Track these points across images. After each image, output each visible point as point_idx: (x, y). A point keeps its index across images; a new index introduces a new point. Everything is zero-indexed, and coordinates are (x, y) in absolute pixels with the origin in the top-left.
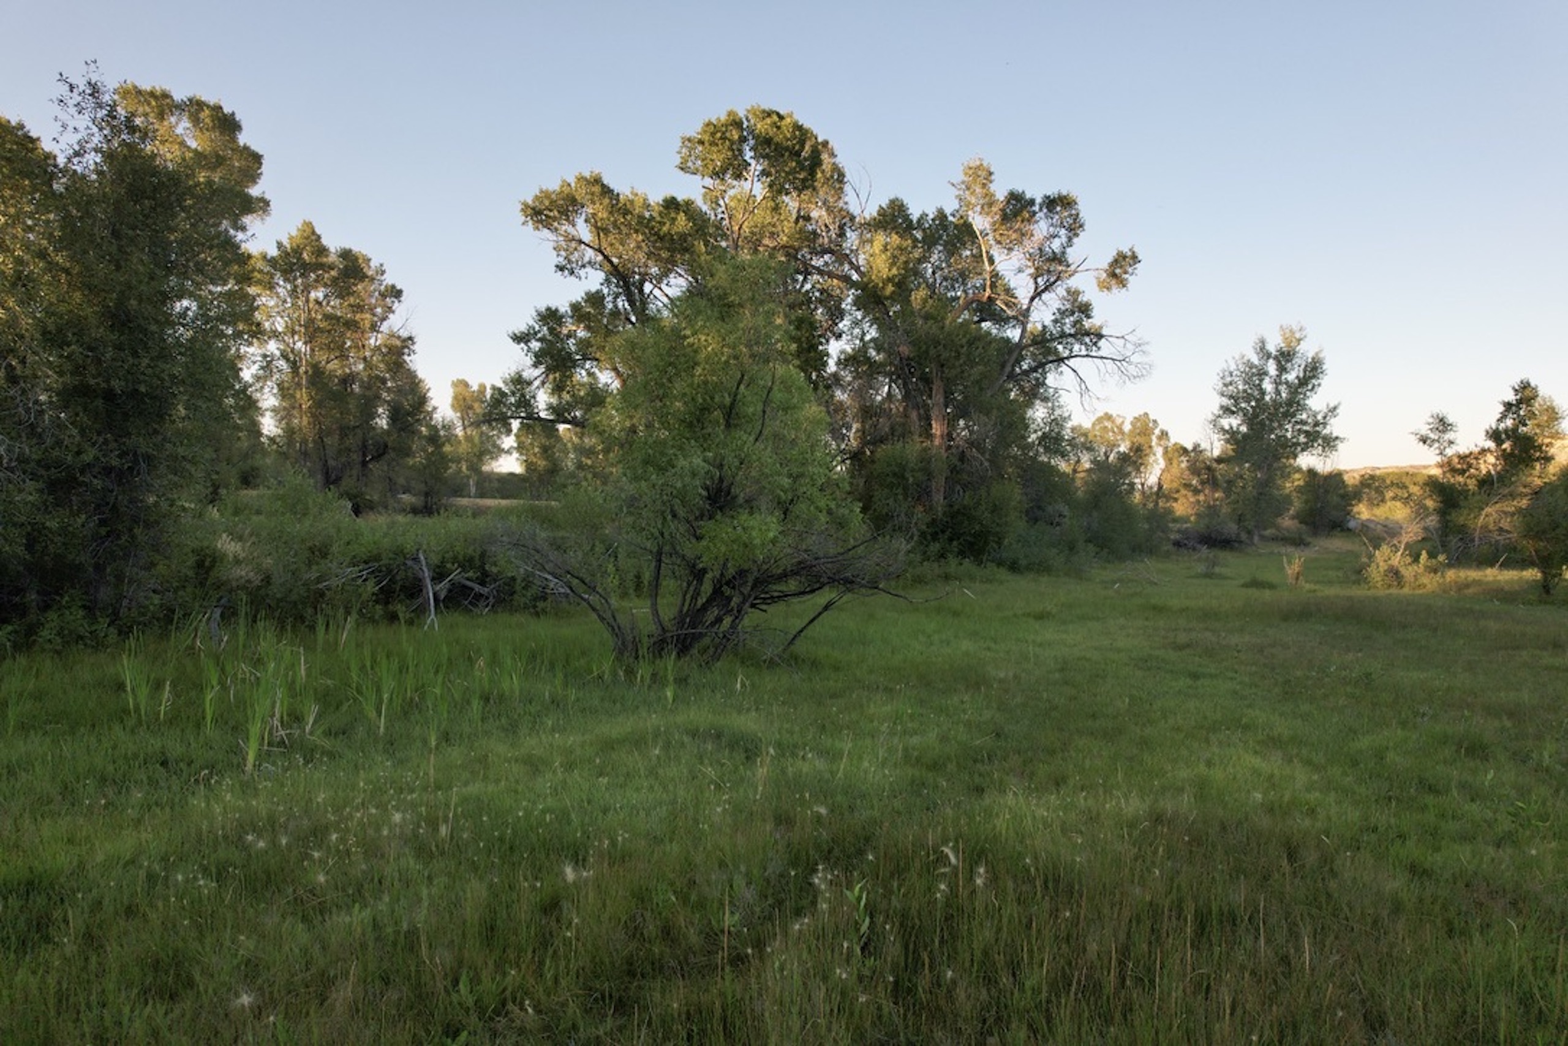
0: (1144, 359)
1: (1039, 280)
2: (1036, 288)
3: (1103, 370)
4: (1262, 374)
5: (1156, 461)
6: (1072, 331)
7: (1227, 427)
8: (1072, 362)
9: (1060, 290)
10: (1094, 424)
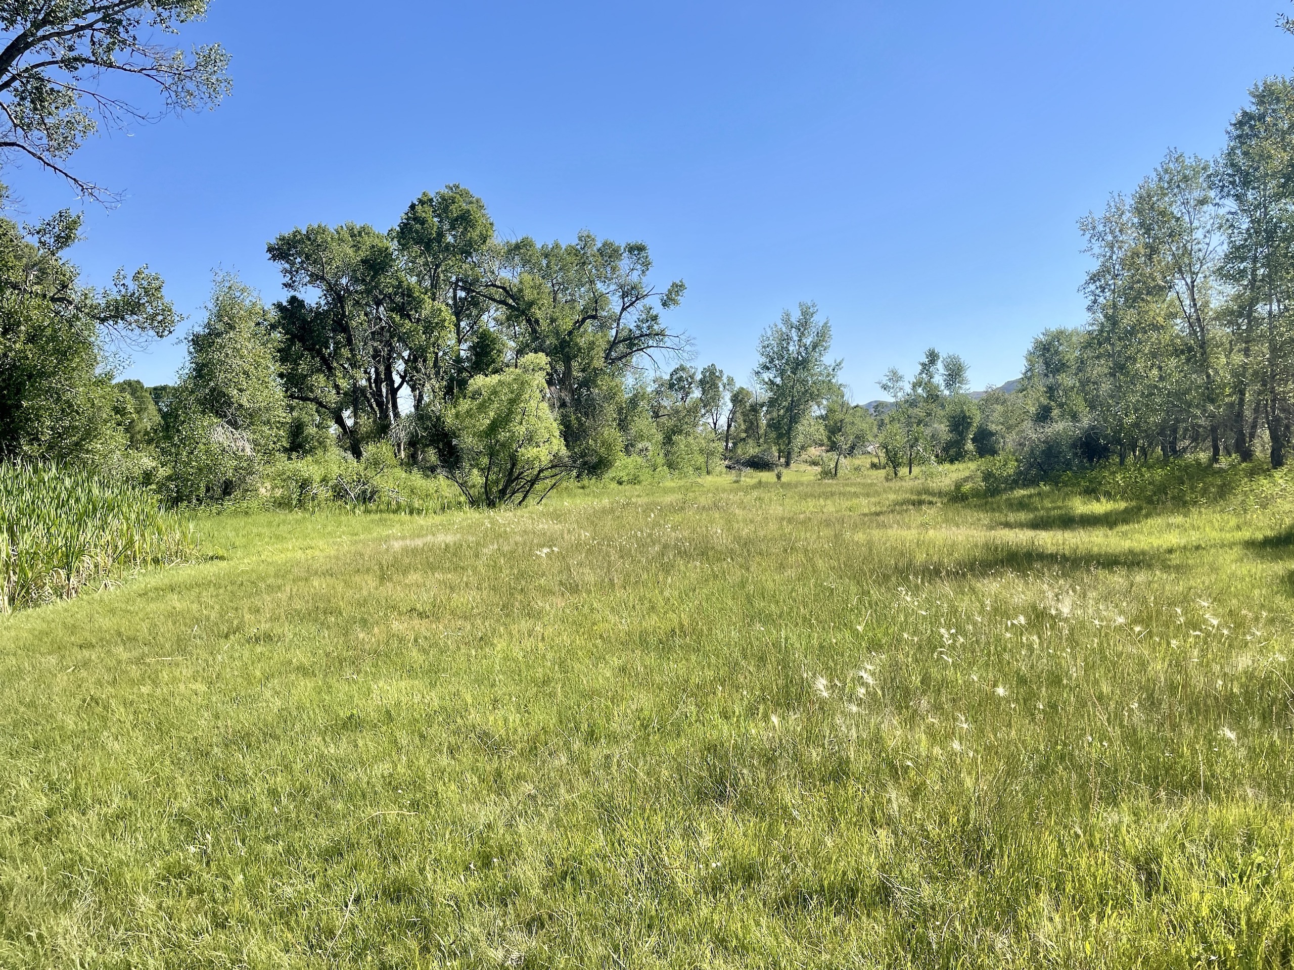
0: (693, 348)
2: (624, 304)
3: (667, 356)
4: (789, 339)
6: (648, 332)
7: (767, 380)
8: (648, 351)
9: (639, 305)
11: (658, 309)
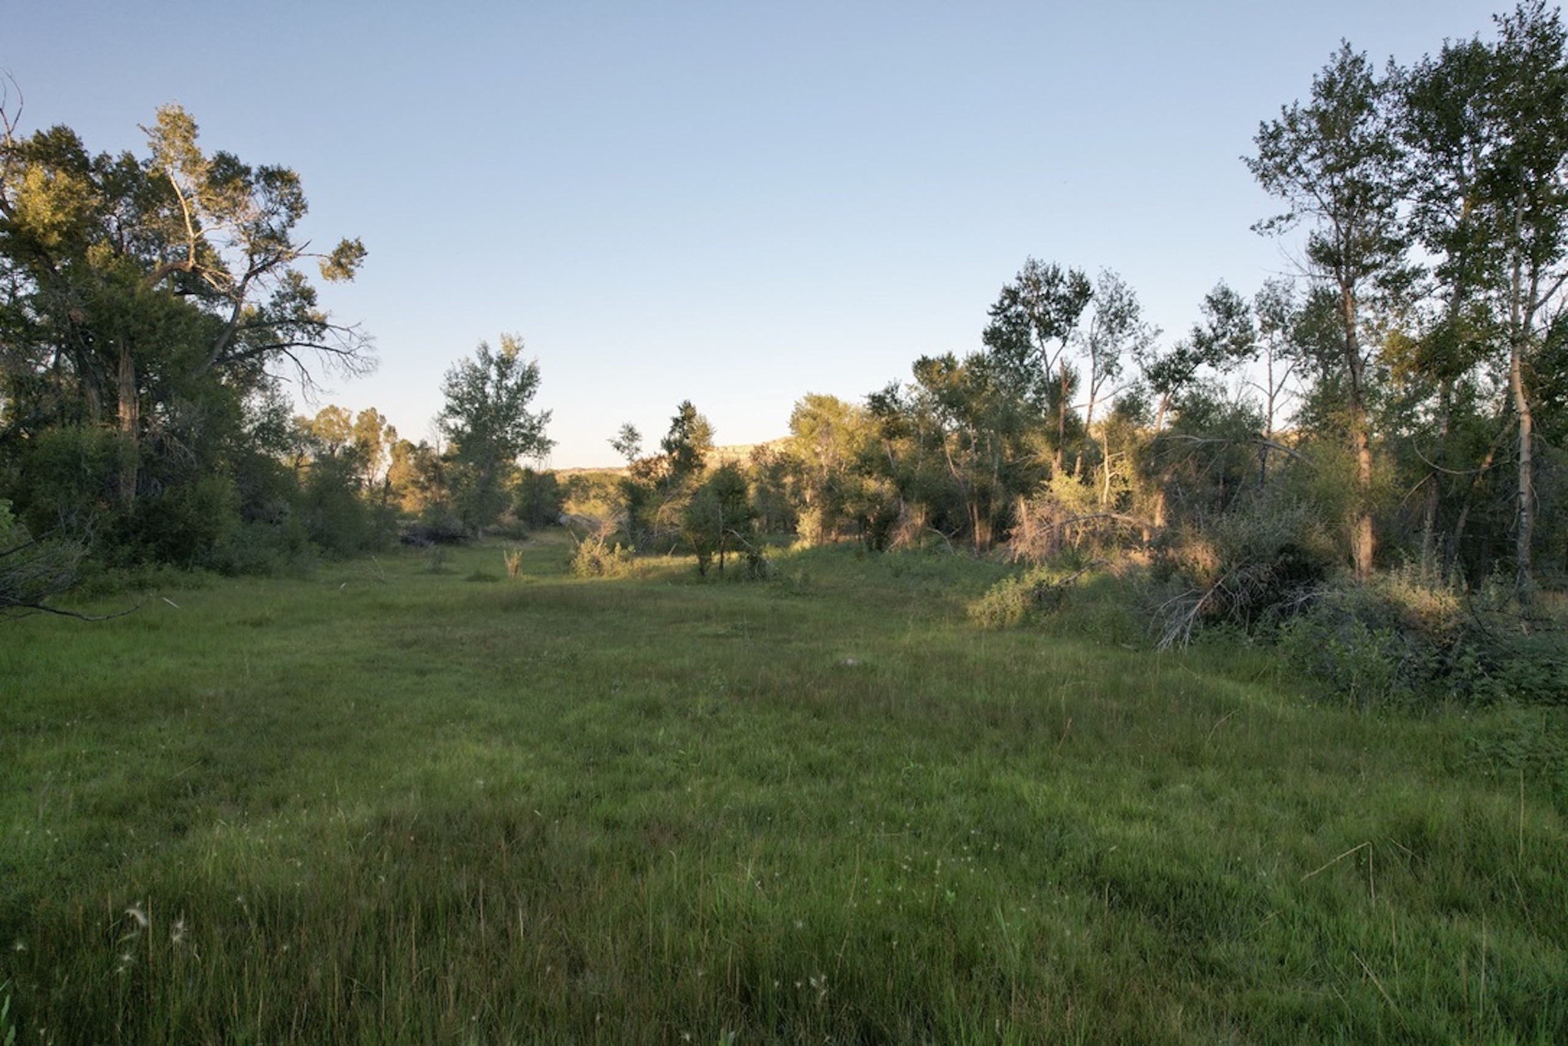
0: (370, 354)
1: (256, 257)
2: (252, 266)
3: (327, 361)
4: (485, 378)
5: (383, 457)
6: (294, 317)
7: (453, 427)
8: (293, 350)
9: (280, 272)
10: (318, 417)
11: (314, 279)
